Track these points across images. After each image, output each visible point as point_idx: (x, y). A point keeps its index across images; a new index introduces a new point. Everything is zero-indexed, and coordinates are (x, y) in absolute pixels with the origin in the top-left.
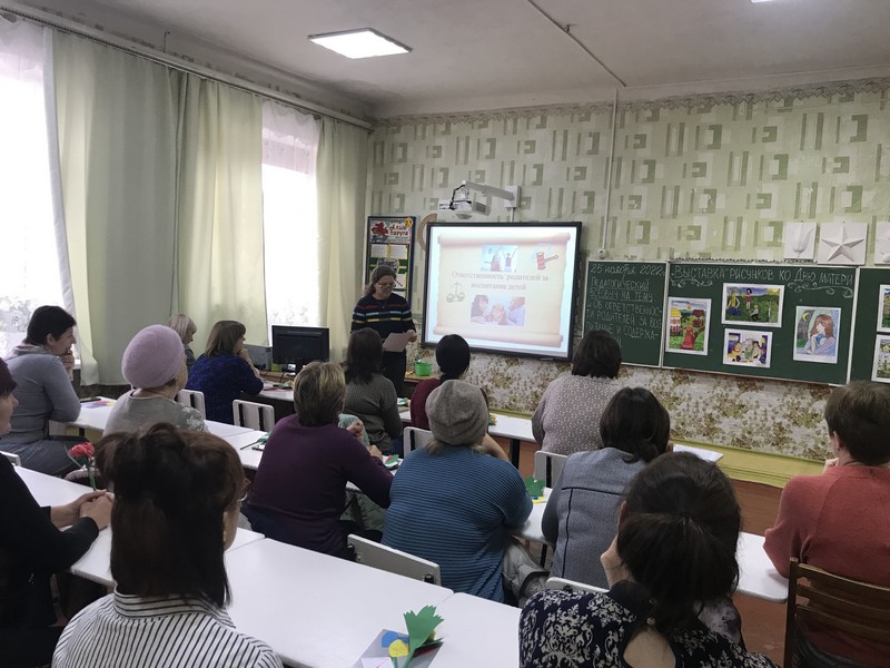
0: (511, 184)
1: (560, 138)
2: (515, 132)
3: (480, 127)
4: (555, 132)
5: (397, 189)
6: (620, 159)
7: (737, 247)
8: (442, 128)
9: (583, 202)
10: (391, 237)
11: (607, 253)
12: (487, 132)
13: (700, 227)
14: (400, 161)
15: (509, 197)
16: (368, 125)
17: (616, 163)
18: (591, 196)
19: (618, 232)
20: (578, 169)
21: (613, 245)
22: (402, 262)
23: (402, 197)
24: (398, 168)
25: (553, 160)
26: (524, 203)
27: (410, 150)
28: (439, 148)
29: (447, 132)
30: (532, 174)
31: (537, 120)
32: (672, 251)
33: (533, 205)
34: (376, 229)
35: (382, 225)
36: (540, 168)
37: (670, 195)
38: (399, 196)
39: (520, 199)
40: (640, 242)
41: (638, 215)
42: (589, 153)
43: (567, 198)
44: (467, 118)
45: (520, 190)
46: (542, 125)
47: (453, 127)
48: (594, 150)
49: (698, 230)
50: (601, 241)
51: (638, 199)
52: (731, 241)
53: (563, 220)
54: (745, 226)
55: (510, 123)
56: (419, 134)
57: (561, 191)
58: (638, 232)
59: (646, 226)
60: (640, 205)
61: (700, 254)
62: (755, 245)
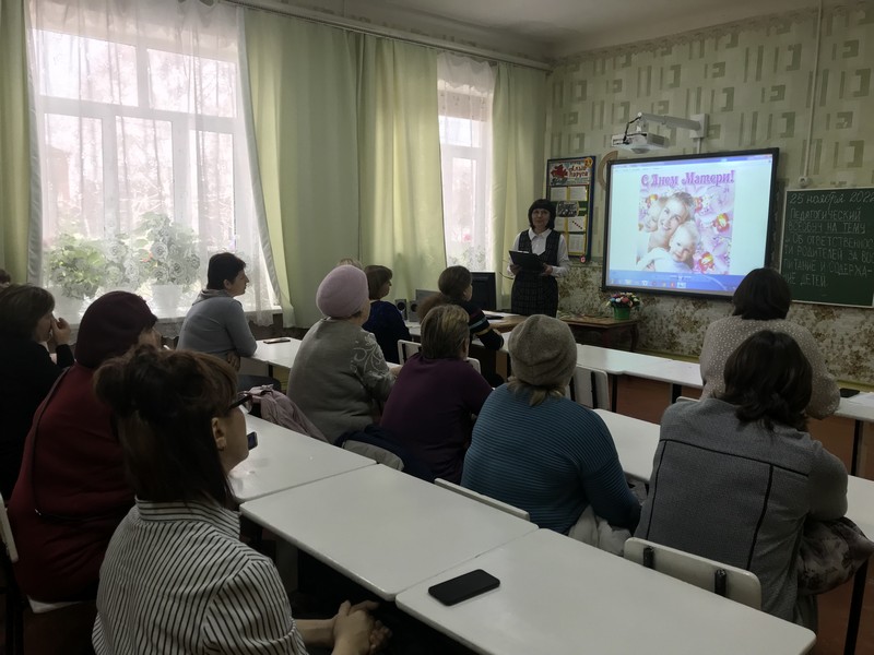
0: (698, 112)
1: (754, 57)
2: (702, 55)
3: (663, 54)
4: (748, 50)
5: (576, 128)
6: (826, 73)
8: (623, 60)
9: (781, 125)
10: (570, 178)
11: (810, 181)
12: (670, 60)
14: (581, 99)
15: (696, 126)
16: (546, 66)
17: (821, 78)
18: (790, 118)
19: (823, 155)
20: (774, 88)
21: (817, 171)
22: (582, 204)
23: (582, 136)
24: (577, 107)
25: (745, 81)
26: (712, 132)
27: (590, 87)
28: (619, 82)
29: (628, 63)
30: (722, 100)
31: (727, 39)
33: (723, 134)
34: (556, 172)
35: (561, 167)
36: (730, 92)
38: (578, 135)
39: (708, 128)
40: (850, 165)
41: (848, 134)
42: (789, 68)
43: (762, 122)
44: (649, 46)
45: (708, 118)
46: (734, 43)
47: (634, 58)
48: (795, 64)
50: (802, 168)
51: (848, 116)
53: (757, 147)
55: (696, 45)
56: (598, 70)
57: (755, 115)
58: (848, 154)
59: (859, 146)
60: (851, 123)
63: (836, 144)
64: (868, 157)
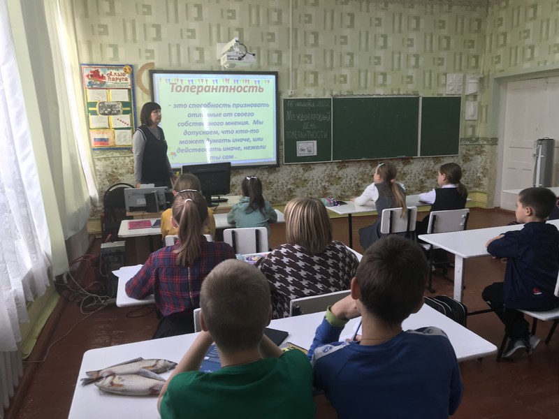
1: (254, 10)
2: (218, 2)
4: (250, 5)
5: (108, 39)
7: (366, 87)
9: (275, 56)
11: (294, 93)
13: (346, 76)
14: (109, 14)
17: (294, 33)
18: (280, 54)
19: (298, 79)
20: (268, 34)
21: (296, 87)
22: (125, 104)
23: (115, 47)
24: (106, 21)
25: (250, 25)
27: (118, 5)
28: (148, 7)
32: (331, 91)
34: (91, 75)
35: (98, 71)
36: (241, 31)
37: (328, 55)
38: (111, 46)
40: (312, 85)
41: (310, 67)
42: (276, 23)
43: (263, 54)
48: (279, 22)
49: (345, 77)
50: (288, 85)
51: (310, 57)
52: (362, 84)
54: (369, 74)
57: (259, 48)
58: (311, 79)
59: (316, 74)
60: (311, 61)
61: (348, 92)
62: (375, 86)
63: (305, 72)
64: (320, 81)
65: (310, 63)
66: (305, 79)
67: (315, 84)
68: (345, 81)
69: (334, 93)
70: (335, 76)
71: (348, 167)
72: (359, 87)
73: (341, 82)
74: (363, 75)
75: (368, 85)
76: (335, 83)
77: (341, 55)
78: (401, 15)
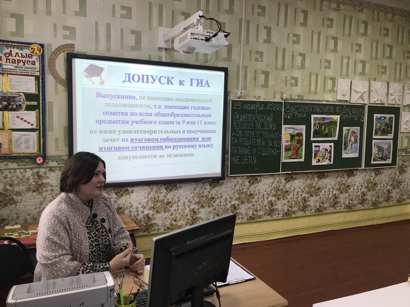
7: (316, 93)
9: (224, 52)
17: (246, 25)
18: (229, 48)
19: (248, 78)
32: (282, 94)
37: (280, 54)
38: (13, 15)
40: (262, 86)
41: (261, 66)
42: (227, 12)
49: (296, 79)
51: (261, 54)
52: (313, 88)
58: (262, 79)
59: (267, 74)
60: (262, 59)
61: (298, 96)
62: (324, 91)
63: (255, 71)
64: (271, 82)
65: (262, 61)
66: (255, 79)
67: (266, 85)
68: (296, 84)
69: (285, 97)
70: (286, 77)
71: (296, 179)
72: (310, 92)
73: (292, 85)
74: (313, 78)
75: (318, 90)
76: (286, 85)
77: (293, 55)
78: (351, 18)
